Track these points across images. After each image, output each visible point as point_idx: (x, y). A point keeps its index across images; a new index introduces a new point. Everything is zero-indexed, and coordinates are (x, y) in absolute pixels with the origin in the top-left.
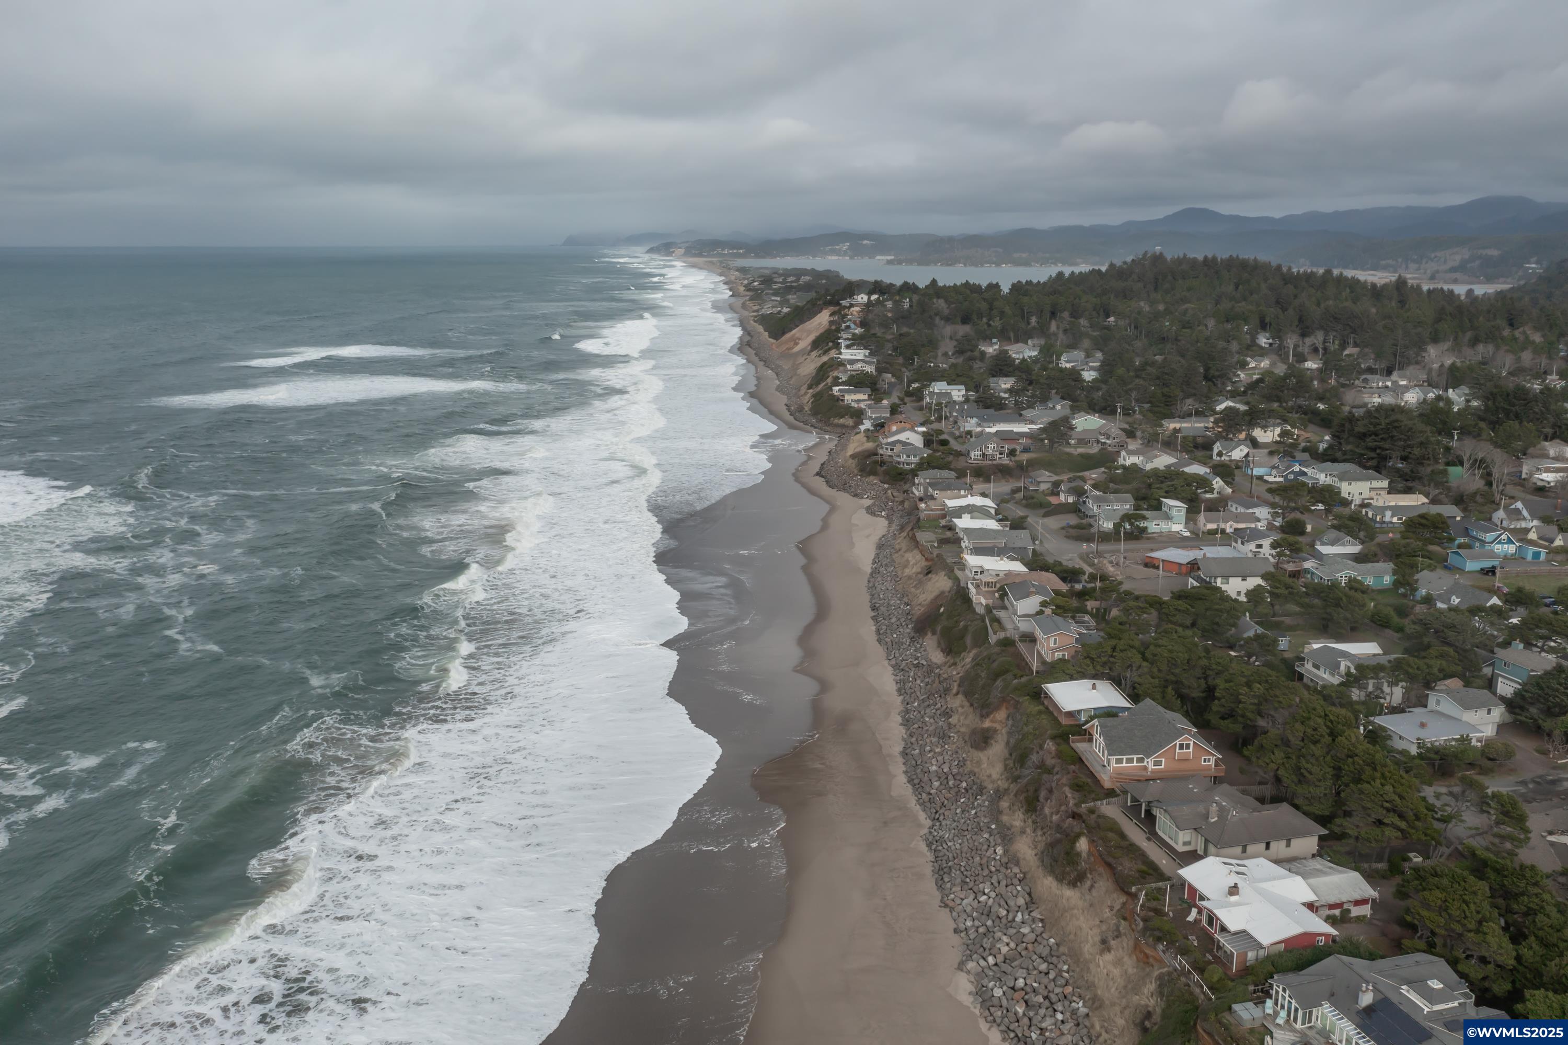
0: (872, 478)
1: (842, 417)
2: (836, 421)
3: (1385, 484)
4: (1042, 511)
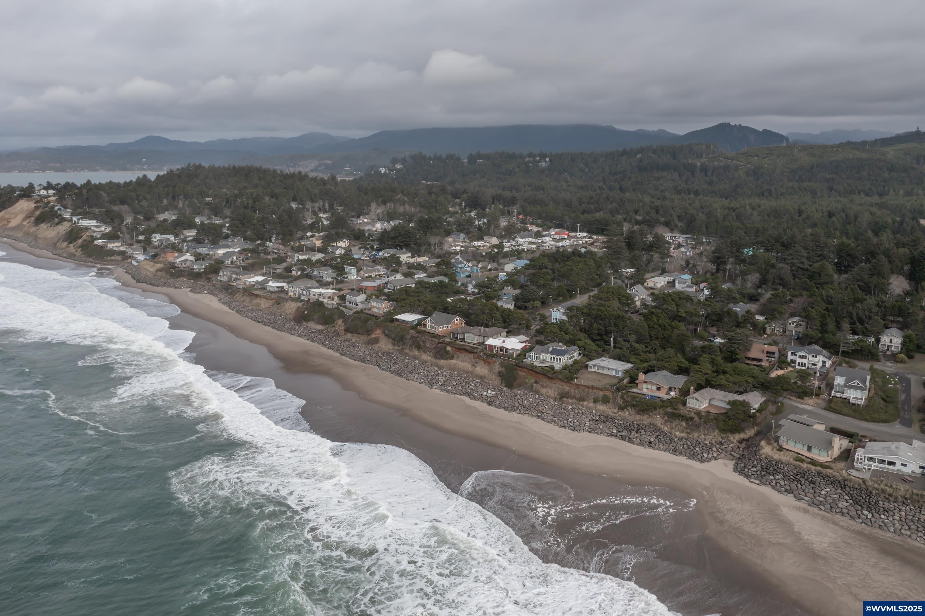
0: (181, 279)
1: (112, 256)
2: (109, 258)
3: (410, 255)
4: (290, 279)
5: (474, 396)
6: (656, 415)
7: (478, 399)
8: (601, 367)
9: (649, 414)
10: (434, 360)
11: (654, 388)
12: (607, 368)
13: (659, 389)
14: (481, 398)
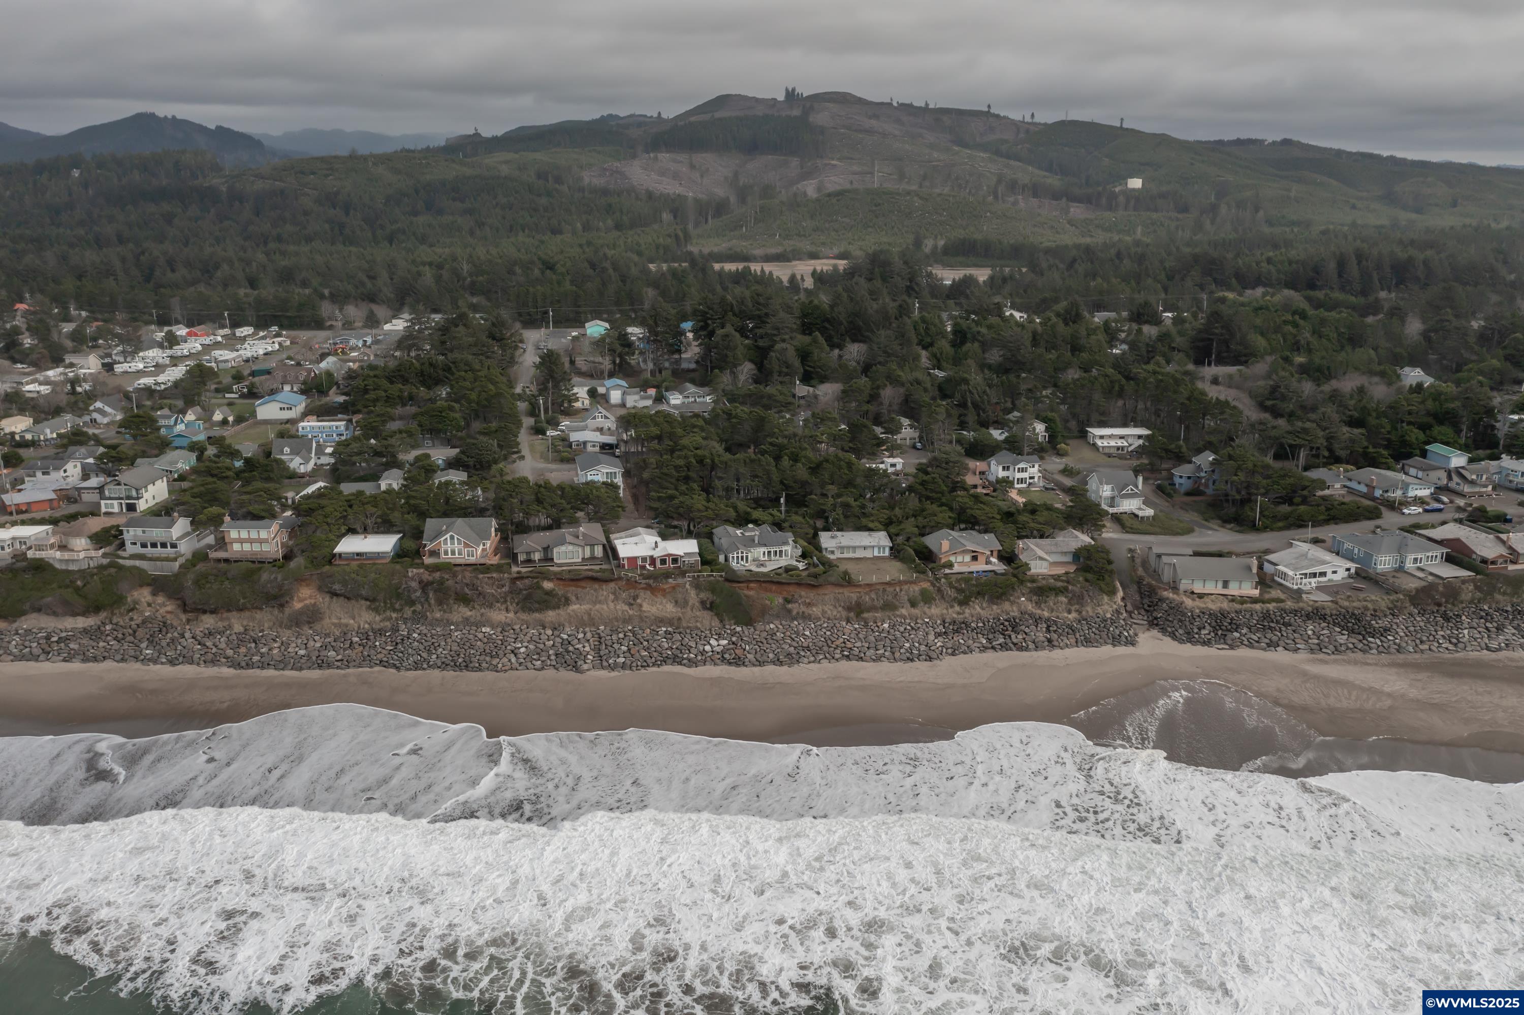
5: (689, 660)
6: (1019, 598)
7: (704, 663)
8: (848, 547)
9: (1009, 600)
10: (524, 616)
11: (968, 558)
12: (859, 547)
13: (975, 558)
14: (705, 659)
